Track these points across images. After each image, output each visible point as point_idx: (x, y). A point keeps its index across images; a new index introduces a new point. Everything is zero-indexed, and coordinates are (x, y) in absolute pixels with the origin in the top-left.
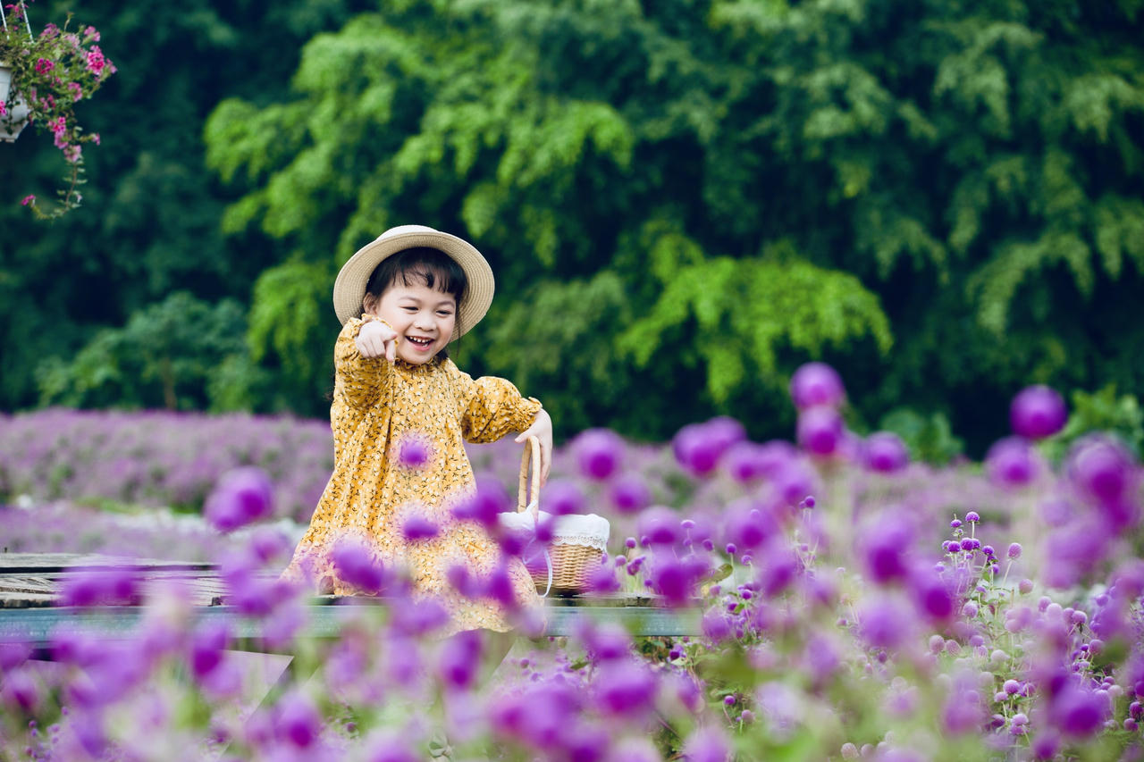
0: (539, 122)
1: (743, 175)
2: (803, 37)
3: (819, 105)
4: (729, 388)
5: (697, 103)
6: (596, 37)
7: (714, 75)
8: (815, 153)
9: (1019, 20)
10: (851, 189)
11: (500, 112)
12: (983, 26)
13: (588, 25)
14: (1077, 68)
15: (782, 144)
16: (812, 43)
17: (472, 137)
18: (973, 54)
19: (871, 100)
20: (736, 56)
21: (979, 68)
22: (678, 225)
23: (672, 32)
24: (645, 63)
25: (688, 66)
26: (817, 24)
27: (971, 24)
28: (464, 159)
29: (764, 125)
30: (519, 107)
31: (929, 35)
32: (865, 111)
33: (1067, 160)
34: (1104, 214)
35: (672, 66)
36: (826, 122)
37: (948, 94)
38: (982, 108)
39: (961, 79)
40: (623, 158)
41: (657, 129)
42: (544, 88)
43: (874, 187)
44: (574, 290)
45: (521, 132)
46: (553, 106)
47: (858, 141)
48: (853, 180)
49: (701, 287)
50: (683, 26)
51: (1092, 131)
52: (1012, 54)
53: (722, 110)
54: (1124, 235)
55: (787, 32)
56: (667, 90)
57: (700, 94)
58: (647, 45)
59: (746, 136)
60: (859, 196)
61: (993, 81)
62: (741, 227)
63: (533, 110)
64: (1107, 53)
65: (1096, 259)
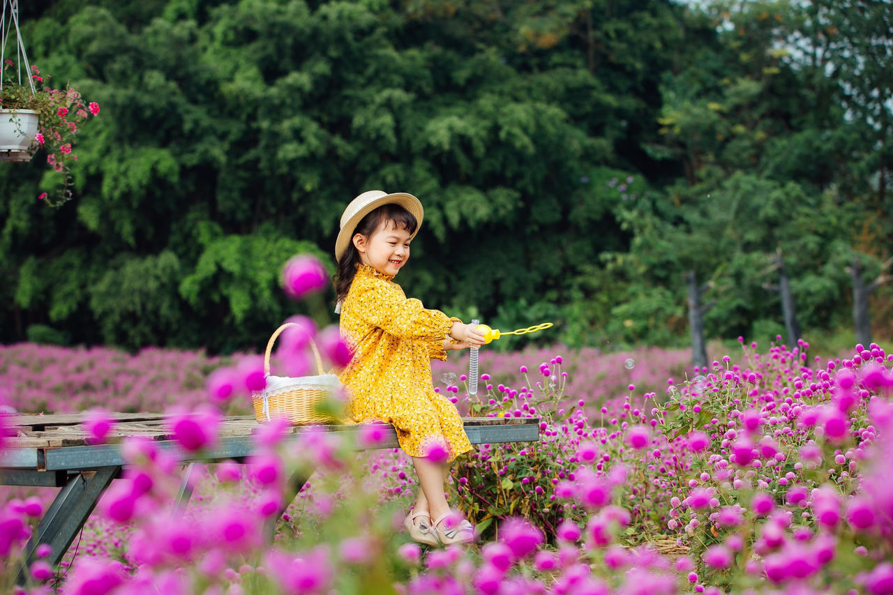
0: (121, 160)
1: (241, 184)
2: (277, 102)
3: (286, 141)
4: (244, 311)
5: (212, 144)
6: (151, 106)
7: (220, 127)
8: (284, 169)
9: (399, 86)
10: (308, 187)
11: (95, 155)
12: (379, 91)
13: (146, 99)
14: (431, 114)
15: (263, 165)
16: (283, 104)
17: (81, 168)
18: (373, 107)
19: (316, 136)
20: (233, 115)
21: (376, 115)
22: (206, 215)
23: (194, 102)
24: (180, 121)
25: (206, 122)
26: (285, 94)
27: (371, 90)
28: (79, 181)
29: (252, 154)
30: (106, 151)
31: (346, 97)
32: (313, 142)
33: (427, 164)
34: (449, 193)
35: (196, 122)
36: (290, 151)
37: (360, 129)
38: (380, 137)
39: (367, 121)
40: (175, 179)
41: (192, 160)
42: (119, 139)
43: (321, 187)
44: (149, 262)
45: (111, 166)
46: (129, 151)
47: (310, 160)
48: (309, 183)
49: (223, 253)
50: (201, 97)
51: (440, 145)
52: (395, 106)
53: (226, 146)
54: (459, 206)
55: (266, 99)
56: (195, 136)
57: (213, 138)
58: (180, 110)
59: (241, 161)
60: (313, 192)
61: (387, 119)
62: (240, 216)
63: (116, 153)
64: (448, 105)
65: (445, 220)
